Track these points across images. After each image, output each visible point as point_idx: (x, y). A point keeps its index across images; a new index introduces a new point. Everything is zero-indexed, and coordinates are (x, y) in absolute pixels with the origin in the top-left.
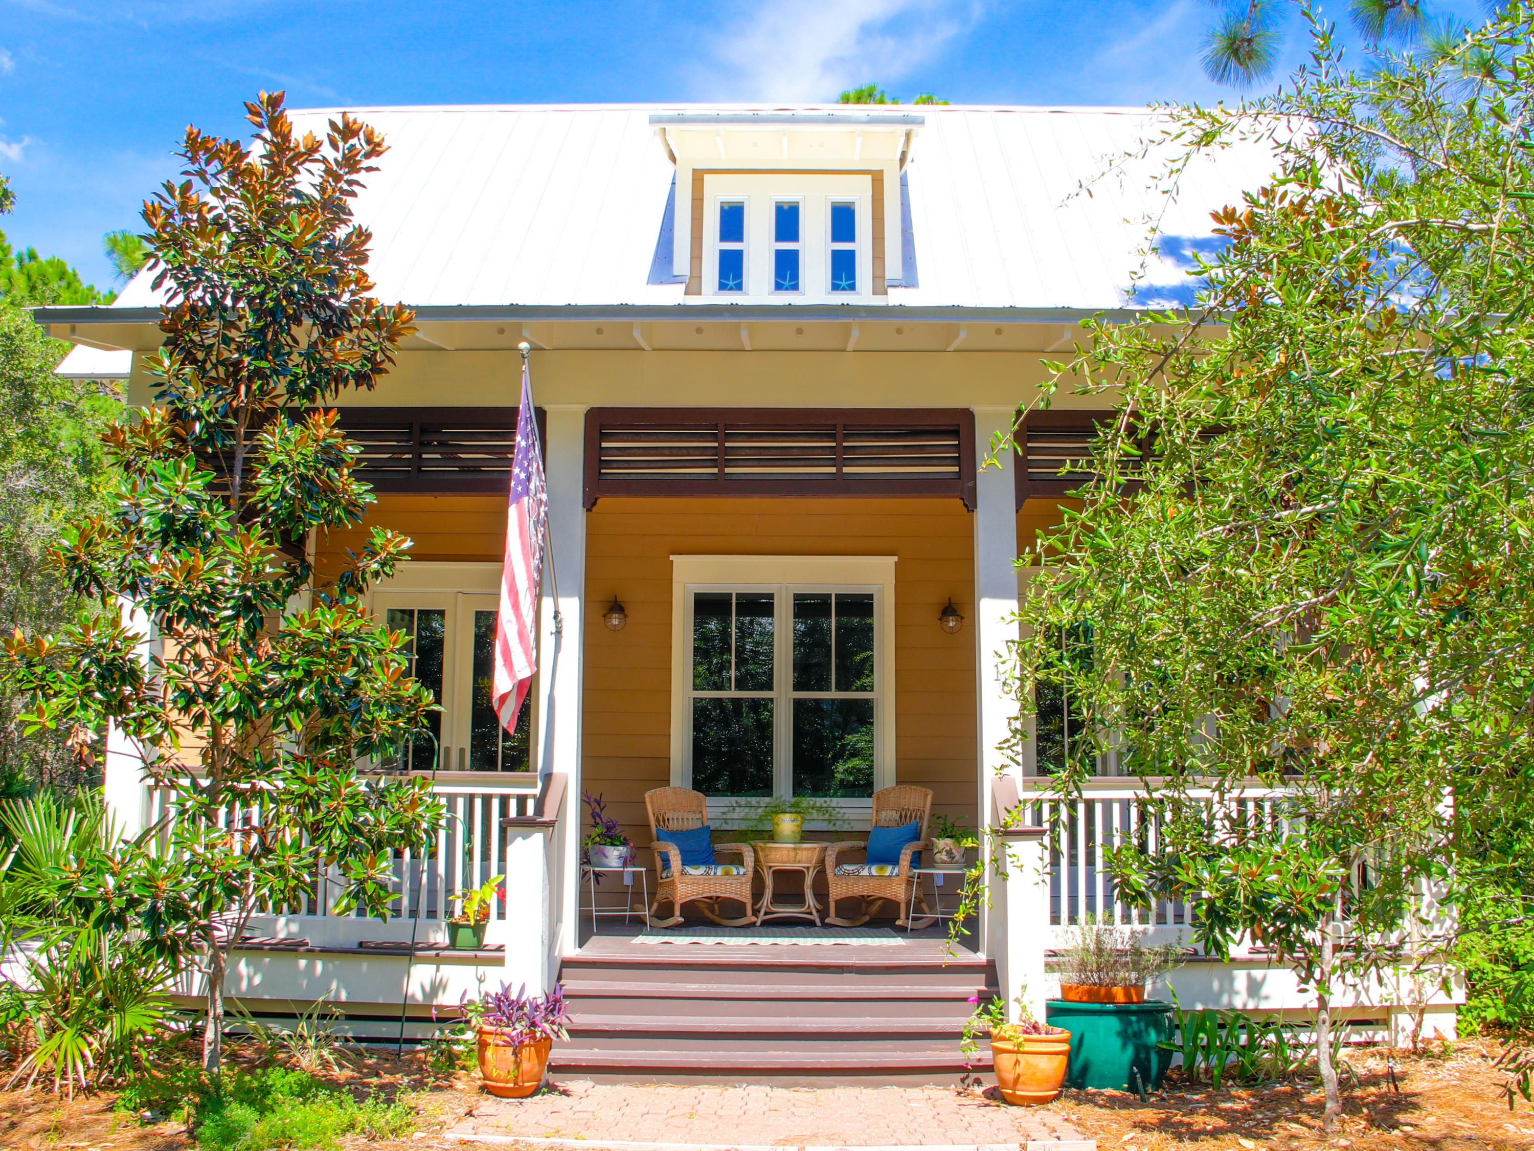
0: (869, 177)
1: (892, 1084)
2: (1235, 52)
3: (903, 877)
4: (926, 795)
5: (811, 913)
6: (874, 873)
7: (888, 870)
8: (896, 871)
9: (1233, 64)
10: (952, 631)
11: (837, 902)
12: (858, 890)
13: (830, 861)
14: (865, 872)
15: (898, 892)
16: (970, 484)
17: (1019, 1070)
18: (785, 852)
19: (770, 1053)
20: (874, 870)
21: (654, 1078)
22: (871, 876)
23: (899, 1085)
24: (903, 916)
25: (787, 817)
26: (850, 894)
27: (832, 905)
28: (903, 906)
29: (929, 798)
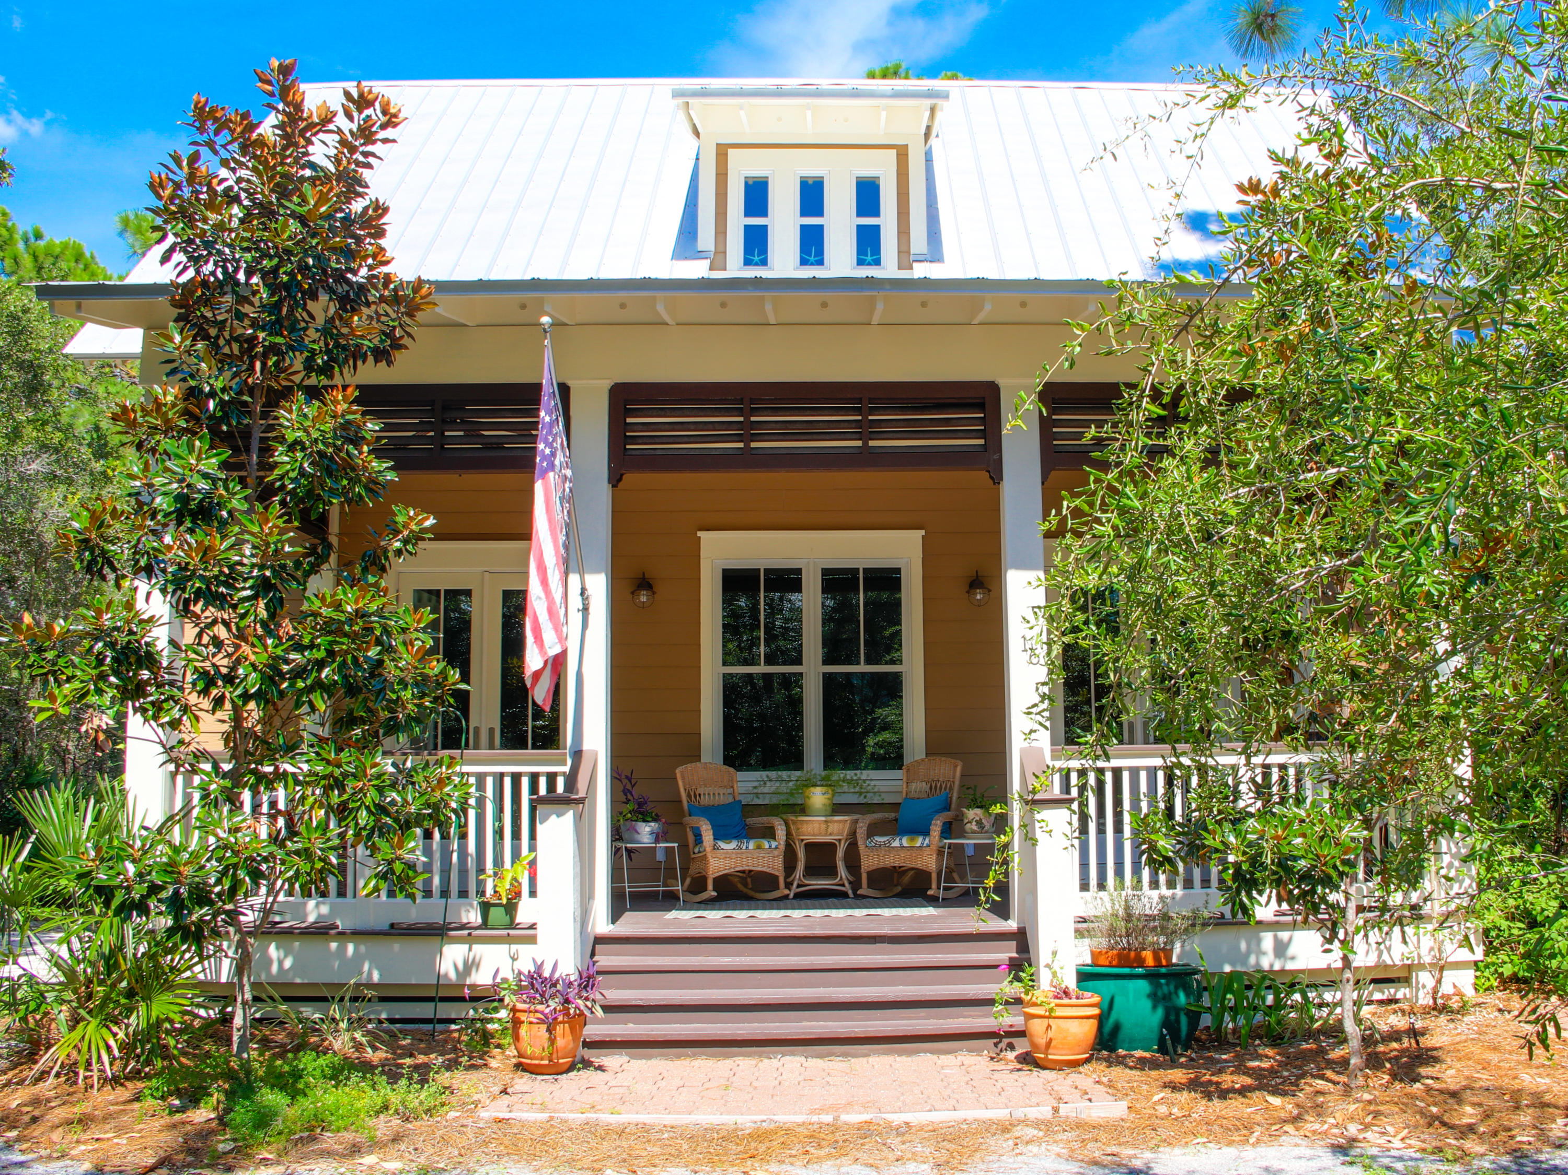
0: (894, 152)
1: (925, 1051)
2: (1259, 27)
3: (934, 847)
4: (956, 767)
5: (843, 885)
6: (905, 843)
7: (919, 841)
8: (927, 841)
9: (1257, 39)
10: (979, 604)
11: (869, 873)
12: (890, 861)
13: (861, 833)
14: (896, 843)
15: (929, 862)
16: (996, 457)
17: (1051, 1034)
18: (816, 825)
19: (805, 1024)
20: (905, 842)
21: (689, 1051)
22: (902, 847)
23: (933, 1052)
24: (934, 885)
25: (818, 790)
26: (882, 865)
27: (864, 877)
28: (934, 876)
29: (959, 769)
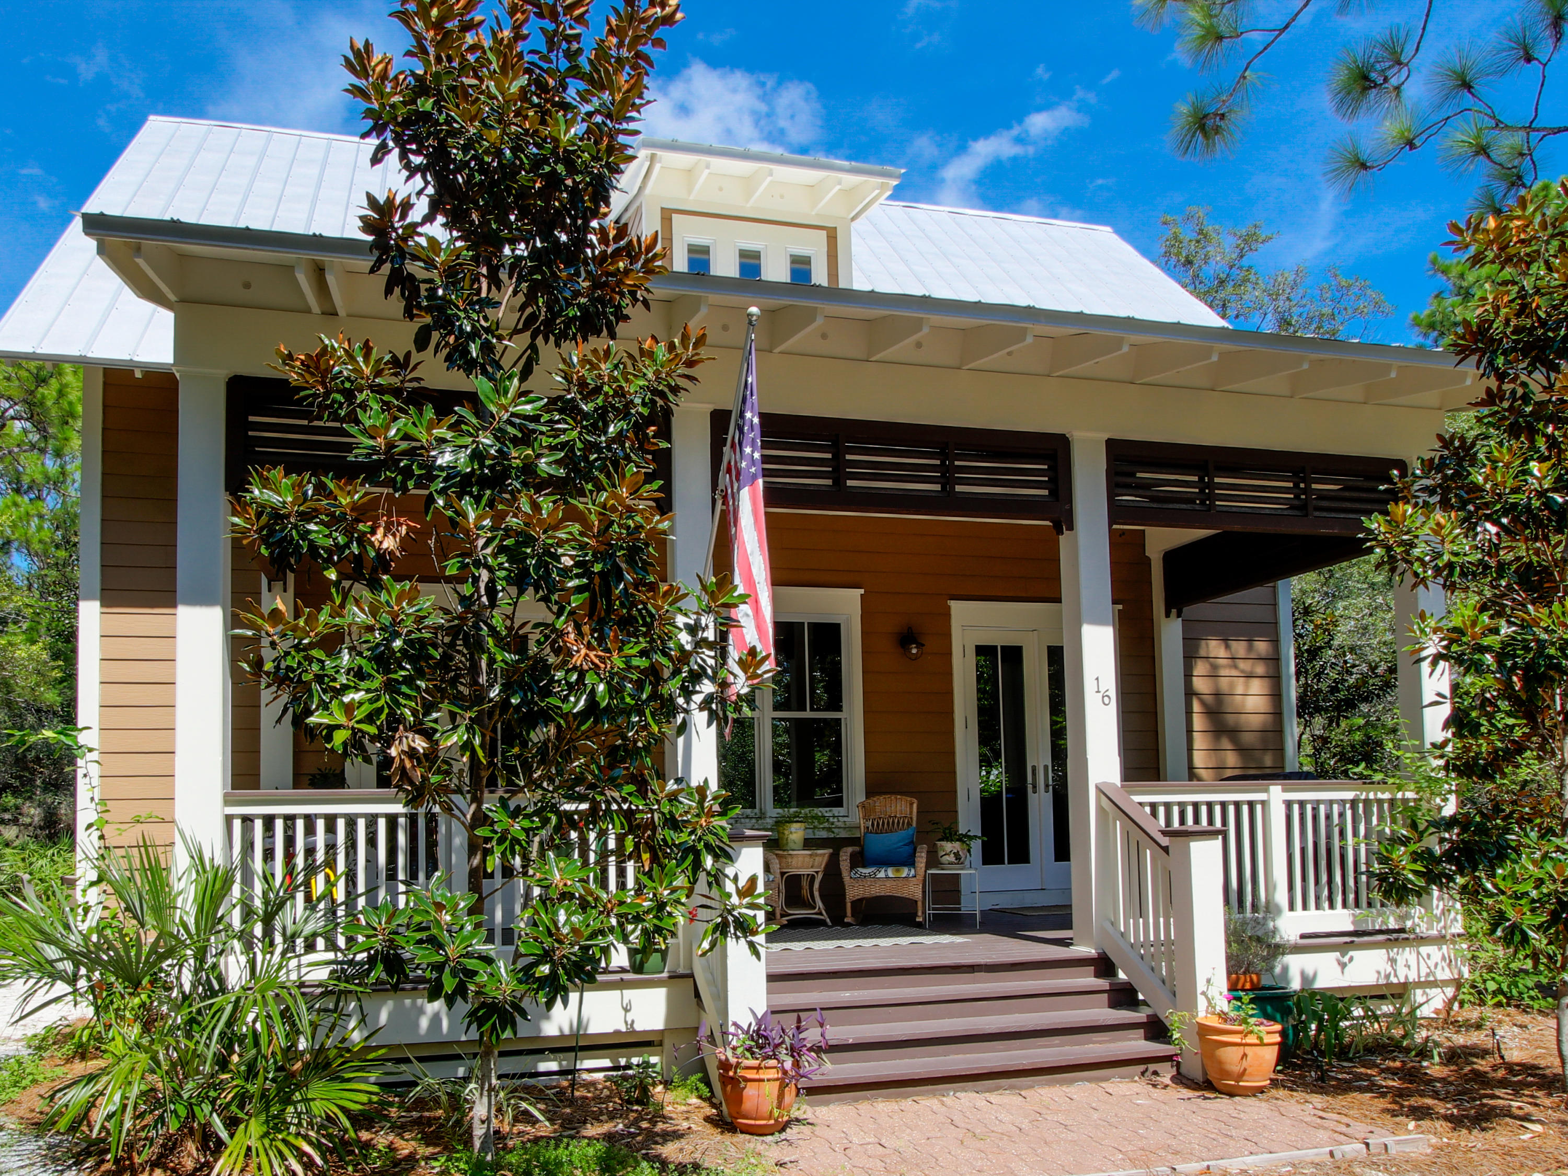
0: (824, 232)
1: (1082, 1080)
2: (1202, 128)
3: (920, 877)
4: (911, 804)
5: (821, 914)
6: (891, 875)
7: (905, 872)
8: (913, 872)
9: (1200, 137)
10: (916, 658)
11: (853, 903)
12: (876, 890)
13: (845, 865)
14: (882, 874)
15: (914, 891)
16: (1067, 507)
17: (1245, 1064)
18: (801, 859)
19: (952, 1057)
20: (891, 872)
22: (887, 877)
23: (1089, 1080)
24: (920, 913)
25: (795, 826)
26: (867, 895)
27: (849, 905)
28: (920, 904)
29: (915, 806)
